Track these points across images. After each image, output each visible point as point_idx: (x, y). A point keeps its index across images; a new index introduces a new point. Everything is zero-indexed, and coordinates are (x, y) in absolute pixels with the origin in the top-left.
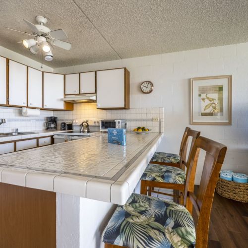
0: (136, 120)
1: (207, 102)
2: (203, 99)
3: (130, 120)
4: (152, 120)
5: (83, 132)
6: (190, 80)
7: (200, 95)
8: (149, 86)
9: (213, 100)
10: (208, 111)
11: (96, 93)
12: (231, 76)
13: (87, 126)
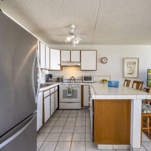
0: (99, 76)
1: (130, 68)
2: (128, 67)
3: (96, 76)
4: (106, 76)
5: (72, 83)
6: (123, 59)
7: (127, 66)
8: (106, 60)
9: (132, 68)
10: (130, 72)
11: (80, 62)
12: (139, 58)
13: (74, 79)
